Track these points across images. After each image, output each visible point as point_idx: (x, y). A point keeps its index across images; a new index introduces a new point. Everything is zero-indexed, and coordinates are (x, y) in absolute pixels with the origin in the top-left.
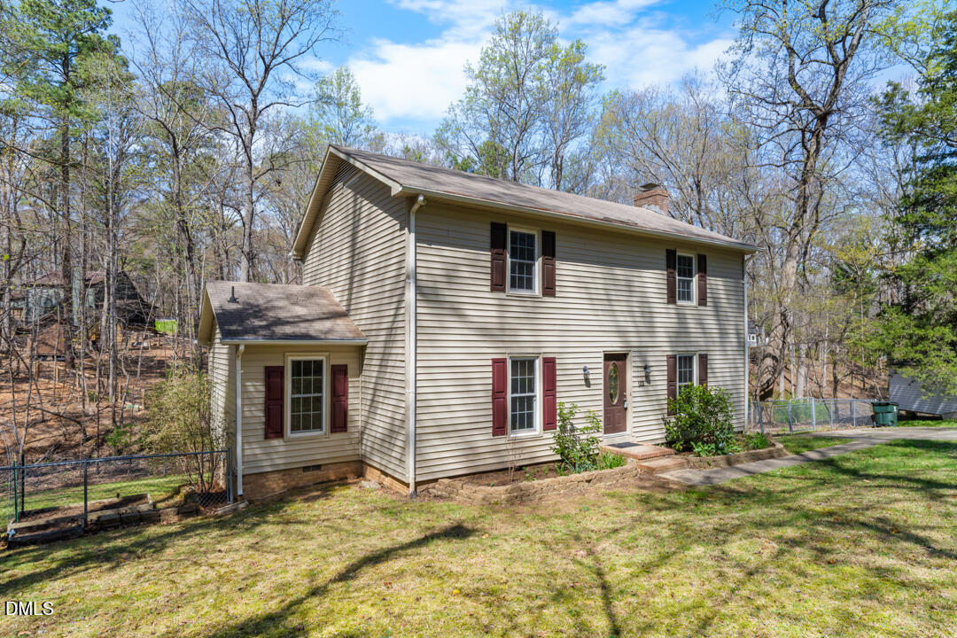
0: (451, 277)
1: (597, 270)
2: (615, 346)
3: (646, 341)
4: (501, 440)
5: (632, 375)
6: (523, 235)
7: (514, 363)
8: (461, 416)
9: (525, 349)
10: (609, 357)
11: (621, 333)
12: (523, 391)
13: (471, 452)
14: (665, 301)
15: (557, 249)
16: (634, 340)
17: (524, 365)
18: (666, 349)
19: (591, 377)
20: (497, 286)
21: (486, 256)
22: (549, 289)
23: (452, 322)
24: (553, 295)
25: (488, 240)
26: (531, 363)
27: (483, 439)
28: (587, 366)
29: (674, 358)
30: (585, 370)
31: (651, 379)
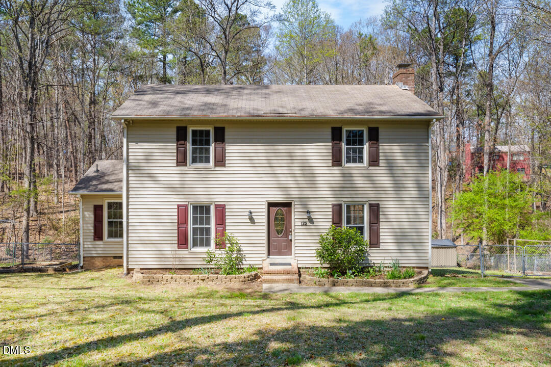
0: (148, 158)
1: (260, 148)
2: (278, 197)
3: (308, 193)
4: (184, 252)
5: (296, 217)
6: (201, 132)
7: (195, 208)
8: (154, 236)
9: (203, 200)
10: (271, 205)
11: (284, 188)
12: (201, 223)
13: (161, 256)
14: (331, 165)
15: (226, 137)
16: (295, 193)
17: (202, 210)
18: (331, 200)
19: (254, 217)
20: (181, 161)
21: (173, 146)
22: (221, 161)
23: (150, 184)
24: (224, 166)
25: (175, 137)
26: (208, 209)
27: (170, 249)
28: (252, 210)
29: (340, 206)
30: (251, 213)
31: (314, 220)
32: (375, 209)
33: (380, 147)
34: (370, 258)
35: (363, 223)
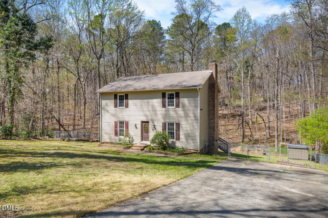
0: (106, 105)
1: (139, 101)
2: (144, 119)
3: (155, 118)
4: (117, 137)
5: (151, 127)
6: (121, 96)
7: (120, 122)
8: (109, 131)
9: (122, 120)
10: (142, 122)
11: (146, 116)
12: (122, 128)
13: (110, 138)
14: (162, 107)
15: (128, 98)
16: (150, 118)
17: (122, 123)
18: (162, 121)
19: (137, 126)
20: (116, 106)
21: (113, 101)
22: (127, 106)
23: (107, 114)
24: (128, 108)
25: (114, 98)
26: (124, 122)
27: (113, 136)
28: (136, 124)
29: (165, 123)
30: (136, 125)
31: (156, 128)
32: (178, 125)
33: (180, 100)
34: (176, 145)
35: (174, 131)
